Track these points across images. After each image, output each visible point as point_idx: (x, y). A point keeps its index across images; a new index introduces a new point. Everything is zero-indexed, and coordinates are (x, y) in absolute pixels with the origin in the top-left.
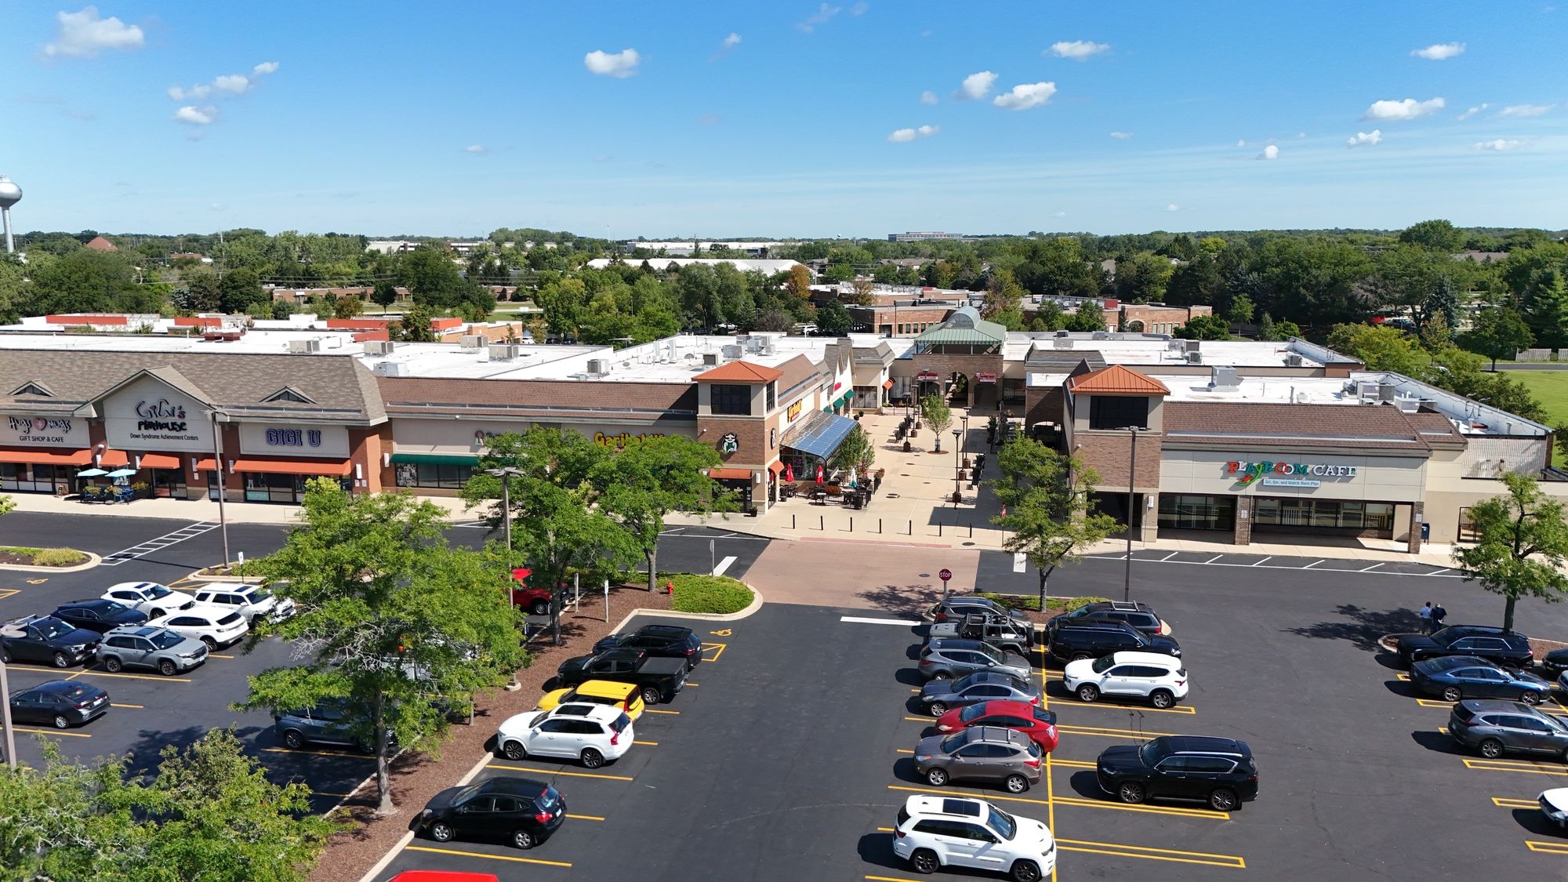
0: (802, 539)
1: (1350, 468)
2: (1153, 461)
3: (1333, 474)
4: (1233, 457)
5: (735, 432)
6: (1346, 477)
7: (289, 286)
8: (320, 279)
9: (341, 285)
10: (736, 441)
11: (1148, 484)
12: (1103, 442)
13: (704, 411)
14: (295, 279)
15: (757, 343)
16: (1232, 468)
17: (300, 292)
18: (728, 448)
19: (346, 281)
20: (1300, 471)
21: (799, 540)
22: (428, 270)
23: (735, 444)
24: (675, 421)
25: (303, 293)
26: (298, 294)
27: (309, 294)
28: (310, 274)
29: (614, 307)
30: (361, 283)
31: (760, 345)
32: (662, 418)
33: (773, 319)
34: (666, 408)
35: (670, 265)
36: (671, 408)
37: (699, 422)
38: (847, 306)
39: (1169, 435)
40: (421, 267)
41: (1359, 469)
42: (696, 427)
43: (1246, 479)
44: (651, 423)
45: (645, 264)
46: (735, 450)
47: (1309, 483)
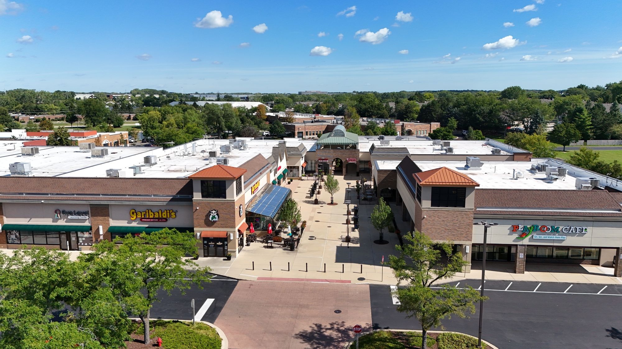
0: (259, 279)
1: (584, 228)
2: (469, 225)
3: (574, 232)
4: (515, 223)
5: (217, 209)
6: (582, 233)
7: (28, 114)
8: (43, 111)
9: (53, 114)
10: (217, 214)
11: (465, 239)
12: (439, 214)
13: (197, 196)
14: (31, 111)
15: (239, 144)
16: (515, 229)
17: (32, 117)
18: (212, 219)
19: (55, 112)
20: (555, 230)
21: (256, 280)
22: (91, 107)
23: (216, 216)
24: (179, 202)
25: (33, 118)
26: (31, 118)
27: (36, 118)
28: (38, 109)
29: (175, 124)
30: (62, 113)
31: (240, 144)
32: (171, 200)
33: (249, 130)
34: (175, 194)
35: (205, 104)
36: (177, 194)
37: (194, 203)
38: (282, 123)
39: (478, 209)
40: (88, 106)
41: (589, 229)
42: (192, 206)
43: (523, 235)
44: (165, 203)
45: (195, 104)
46: (217, 219)
47: (560, 237)
